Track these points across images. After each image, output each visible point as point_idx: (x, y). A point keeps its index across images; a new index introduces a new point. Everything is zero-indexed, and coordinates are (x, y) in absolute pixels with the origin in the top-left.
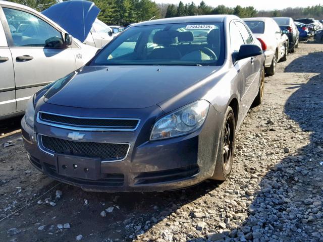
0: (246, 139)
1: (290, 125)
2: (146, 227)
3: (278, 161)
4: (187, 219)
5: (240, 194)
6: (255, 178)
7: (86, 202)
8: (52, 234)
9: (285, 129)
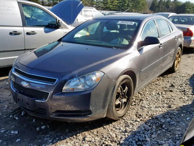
0: (150, 95)
1: (185, 89)
2: (55, 141)
3: (160, 112)
4: (80, 141)
5: (122, 130)
6: (138, 121)
7: (34, 120)
8: (6, 135)
9: (180, 92)
